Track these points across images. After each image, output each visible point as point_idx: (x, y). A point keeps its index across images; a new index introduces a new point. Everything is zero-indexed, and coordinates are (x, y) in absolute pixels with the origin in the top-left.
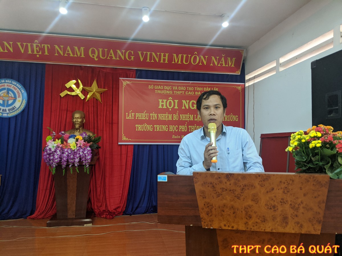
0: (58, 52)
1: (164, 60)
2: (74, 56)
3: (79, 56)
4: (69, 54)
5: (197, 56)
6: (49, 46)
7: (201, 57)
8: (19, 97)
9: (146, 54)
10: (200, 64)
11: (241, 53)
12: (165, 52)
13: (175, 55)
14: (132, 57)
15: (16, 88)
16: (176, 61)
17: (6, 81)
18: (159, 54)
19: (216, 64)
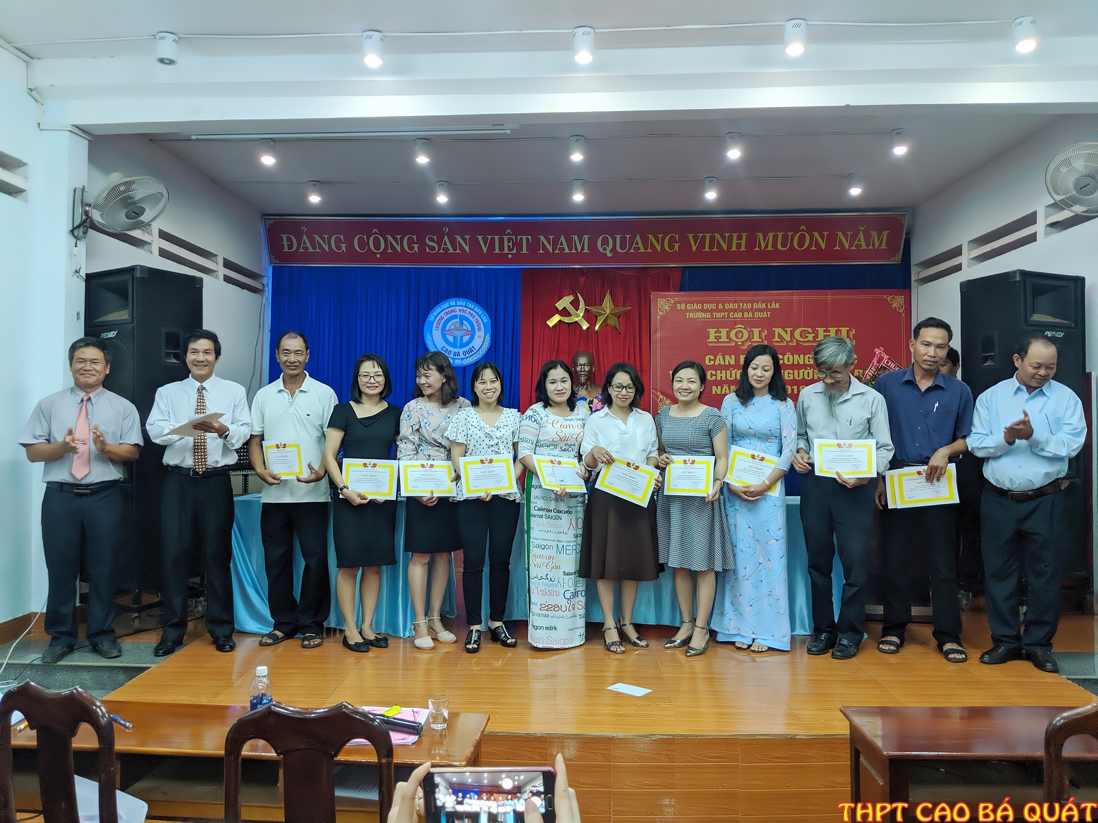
0: (544, 248)
1: (739, 245)
2: (572, 252)
3: (580, 251)
4: (562, 250)
6: (530, 237)
7: (814, 234)
8: (479, 329)
9: (704, 237)
10: (813, 248)
11: (901, 220)
12: (741, 231)
13: (760, 235)
14: (677, 246)
15: (475, 314)
16: (763, 246)
17: (458, 303)
18: (728, 236)
19: (847, 245)
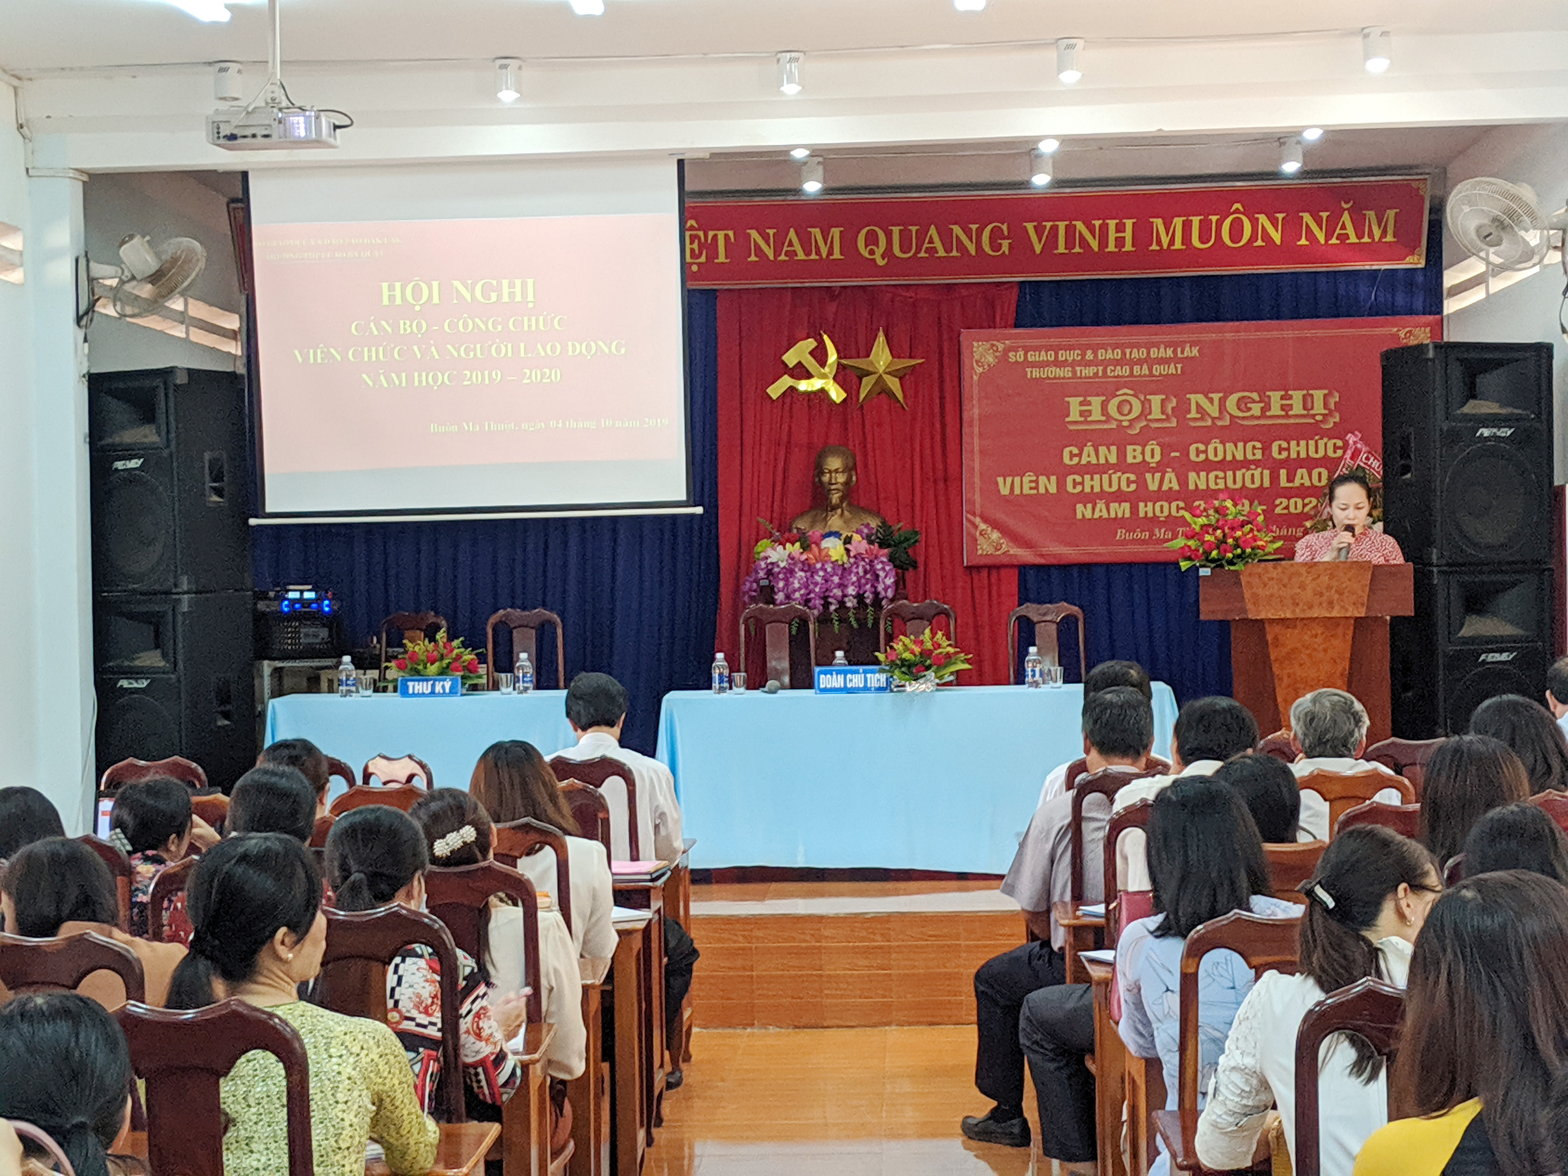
0: (759, 251)
2: (810, 258)
3: (824, 257)
4: (792, 254)
5: (1243, 217)
6: (731, 233)
7: (1258, 219)
9: (1054, 230)
10: (1259, 243)
12: (1121, 216)
13: (1159, 222)
14: (1005, 244)
16: (1165, 241)
18: (1100, 225)
19: (1320, 237)
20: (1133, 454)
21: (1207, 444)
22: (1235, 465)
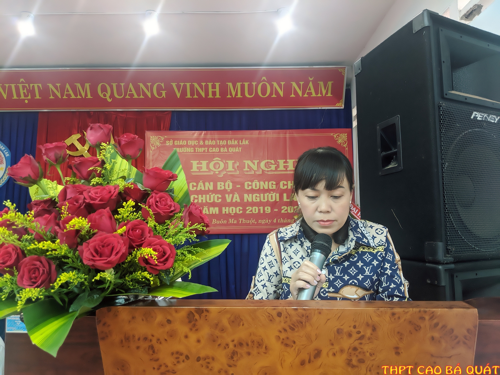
0: (54, 94)
1: (214, 93)
2: (77, 97)
3: (84, 97)
4: (69, 95)
5: (267, 84)
6: (40, 85)
7: (273, 84)
8: (2, 163)
9: (185, 86)
10: (274, 96)
11: (341, 72)
12: (214, 81)
13: (230, 85)
14: (164, 93)
16: (234, 94)
18: (205, 85)
19: (300, 93)
20: (220, 186)
21: (252, 181)
22: (265, 191)
